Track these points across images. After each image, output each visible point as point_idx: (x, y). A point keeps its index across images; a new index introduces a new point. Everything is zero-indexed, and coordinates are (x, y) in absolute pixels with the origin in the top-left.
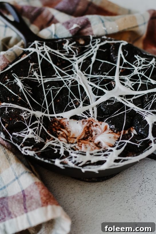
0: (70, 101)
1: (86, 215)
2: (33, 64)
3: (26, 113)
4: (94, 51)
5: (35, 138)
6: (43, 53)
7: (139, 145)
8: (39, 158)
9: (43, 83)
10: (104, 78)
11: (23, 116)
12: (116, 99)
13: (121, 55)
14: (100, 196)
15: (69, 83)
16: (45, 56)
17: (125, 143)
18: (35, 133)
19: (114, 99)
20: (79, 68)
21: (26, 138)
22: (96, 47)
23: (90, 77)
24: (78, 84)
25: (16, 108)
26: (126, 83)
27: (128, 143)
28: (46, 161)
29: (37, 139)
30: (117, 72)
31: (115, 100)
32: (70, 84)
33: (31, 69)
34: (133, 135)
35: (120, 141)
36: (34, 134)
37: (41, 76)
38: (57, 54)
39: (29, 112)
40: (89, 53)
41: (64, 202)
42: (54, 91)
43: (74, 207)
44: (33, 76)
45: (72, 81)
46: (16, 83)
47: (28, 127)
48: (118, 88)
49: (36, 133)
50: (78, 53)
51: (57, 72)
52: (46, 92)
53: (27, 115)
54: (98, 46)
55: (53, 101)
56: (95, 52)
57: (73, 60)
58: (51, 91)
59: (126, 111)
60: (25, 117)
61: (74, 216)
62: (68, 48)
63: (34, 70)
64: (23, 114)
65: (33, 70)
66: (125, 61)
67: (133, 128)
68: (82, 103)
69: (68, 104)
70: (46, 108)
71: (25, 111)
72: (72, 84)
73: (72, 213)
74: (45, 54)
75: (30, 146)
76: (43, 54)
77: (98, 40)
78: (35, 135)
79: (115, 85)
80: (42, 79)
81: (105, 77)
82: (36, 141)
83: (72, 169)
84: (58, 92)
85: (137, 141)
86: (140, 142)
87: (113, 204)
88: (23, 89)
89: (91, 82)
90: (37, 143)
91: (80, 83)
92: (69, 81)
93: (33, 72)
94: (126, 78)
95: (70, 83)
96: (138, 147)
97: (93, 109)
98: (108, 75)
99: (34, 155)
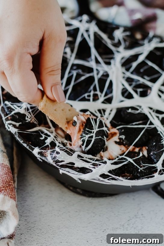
0: (90, 92)
1: (49, 225)
5: (27, 115)
7: (141, 169)
8: (18, 138)
9: (71, 63)
10: (141, 83)
12: (142, 109)
14: (77, 211)
18: (30, 110)
19: (140, 108)
21: (16, 111)
23: (126, 76)
24: (108, 77)
27: (130, 162)
28: (25, 145)
29: (29, 117)
31: (140, 110)
34: (141, 155)
35: (123, 156)
36: (28, 111)
41: (34, 202)
42: (78, 76)
43: (42, 212)
45: (104, 73)
49: (32, 111)
54: (154, 46)
55: (71, 86)
57: (118, 52)
59: (147, 126)
61: (36, 221)
67: (146, 148)
68: (101, 100)
69: (86, 95)
72: (103, 75)
73: (35, 217)
75: (16, 122)
76: (87, 33)
78: (29, 113)
82: (26, 119)
83: (50, 165)
85: (141, 164)
86: (144, 166)
87: (87, 227)
90: (27, 121)
91: (112, 77)
95: (101, 74)
96: (139, 170)
97: (111, 111)
99: (15, 134)
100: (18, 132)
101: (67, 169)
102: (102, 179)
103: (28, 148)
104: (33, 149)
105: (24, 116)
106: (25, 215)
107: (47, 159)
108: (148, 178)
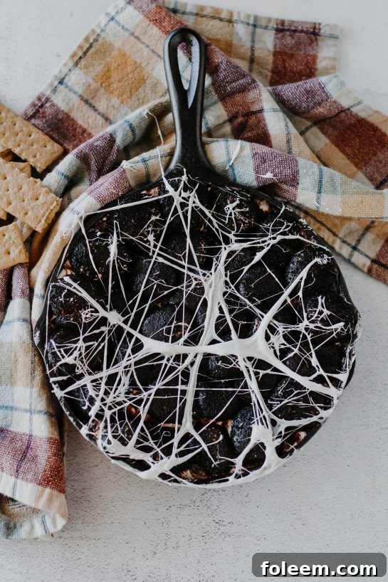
0: (171, 323)
1: (100, 496)
2: (158, 218)
3: (92, 312)
4: (266, 243)
5: (78, 365)
6: (183, 205)
7: (215, 464)
9: (153, 260)
10: (248, 307)
11: (84, 316)
12: (237, 363)
13: (302, 279)
15: (190, 286)
16: (183, 213)
17: (201, 446)
18: (84, 355)
19: (235, 360)
20: (225, 262)
21: (63, 361)
22: (274, 238)
23: (229, 291)
24: (203, 295)
25: (80, 297)
26: (273, 339)
27: (202, 450)
28: (71, 419)
29: (80, 367)
30: (275, 309)
31: (234, 363)
32: (191, 289)
33: (149, 226)
37: (159, 245)
38: (205, 216)
39: (97, 311)
40: (259, 243)
41: (85, 458)
42: (160, 288)
44: (145, 239)
45: (197, 285)
46: (108, 245)
47: (81, 337)
48: (256, 341)
49: (86, 355)
50: (242, 231)
51: (187, 250)
52: (148, 282)
53: (92, 315)
54: (280, 238)
55: (148, 305)
56: (268, 245)
58: (155, 286)
59: (238, 390)
60: (86, 318)
61: (85, 489)
62: (231, 214)
63: (152, 231)
64: (86, 311)
65: (150, 229)
66: (300, 294)
68: (185, 337)
69: (164, 328)
70: (132, 312)
71: (92, 307)
72: (195, 290)
73: (84, 482)
74: (186, 208)
76: (182, 209)
77: (287, 226)
78: (82, 359)
79: (256, 329)
80: (157, 251)
81: (250, 307)
82: (76, 371)
83: (99, 451)
84: (166, 292)
85: (217, 455)
86: (220, 460)
87: (148, 501)
88: (114, 260)
89: (227, 301)
91: (208, 295)
92: (193, 280)
93: (148, 232)
94: (281, 328)
95: (193, 286)
96: (213, 466)
97: (195, 357)
98: (257, 306)
99: (61, 399)
100: (64, 397)
101: (120, 461)
102: (160, 480)
103: (74, 423)
104: (80, 427)
105: (74, 366)
106: (73, 478)
107: (96, 444)
108: (220, 482)
